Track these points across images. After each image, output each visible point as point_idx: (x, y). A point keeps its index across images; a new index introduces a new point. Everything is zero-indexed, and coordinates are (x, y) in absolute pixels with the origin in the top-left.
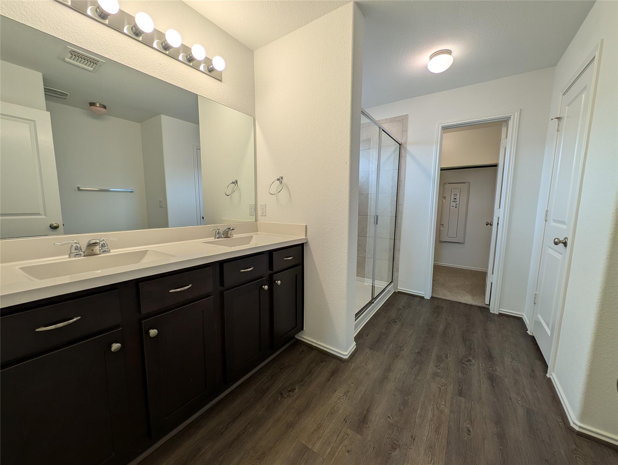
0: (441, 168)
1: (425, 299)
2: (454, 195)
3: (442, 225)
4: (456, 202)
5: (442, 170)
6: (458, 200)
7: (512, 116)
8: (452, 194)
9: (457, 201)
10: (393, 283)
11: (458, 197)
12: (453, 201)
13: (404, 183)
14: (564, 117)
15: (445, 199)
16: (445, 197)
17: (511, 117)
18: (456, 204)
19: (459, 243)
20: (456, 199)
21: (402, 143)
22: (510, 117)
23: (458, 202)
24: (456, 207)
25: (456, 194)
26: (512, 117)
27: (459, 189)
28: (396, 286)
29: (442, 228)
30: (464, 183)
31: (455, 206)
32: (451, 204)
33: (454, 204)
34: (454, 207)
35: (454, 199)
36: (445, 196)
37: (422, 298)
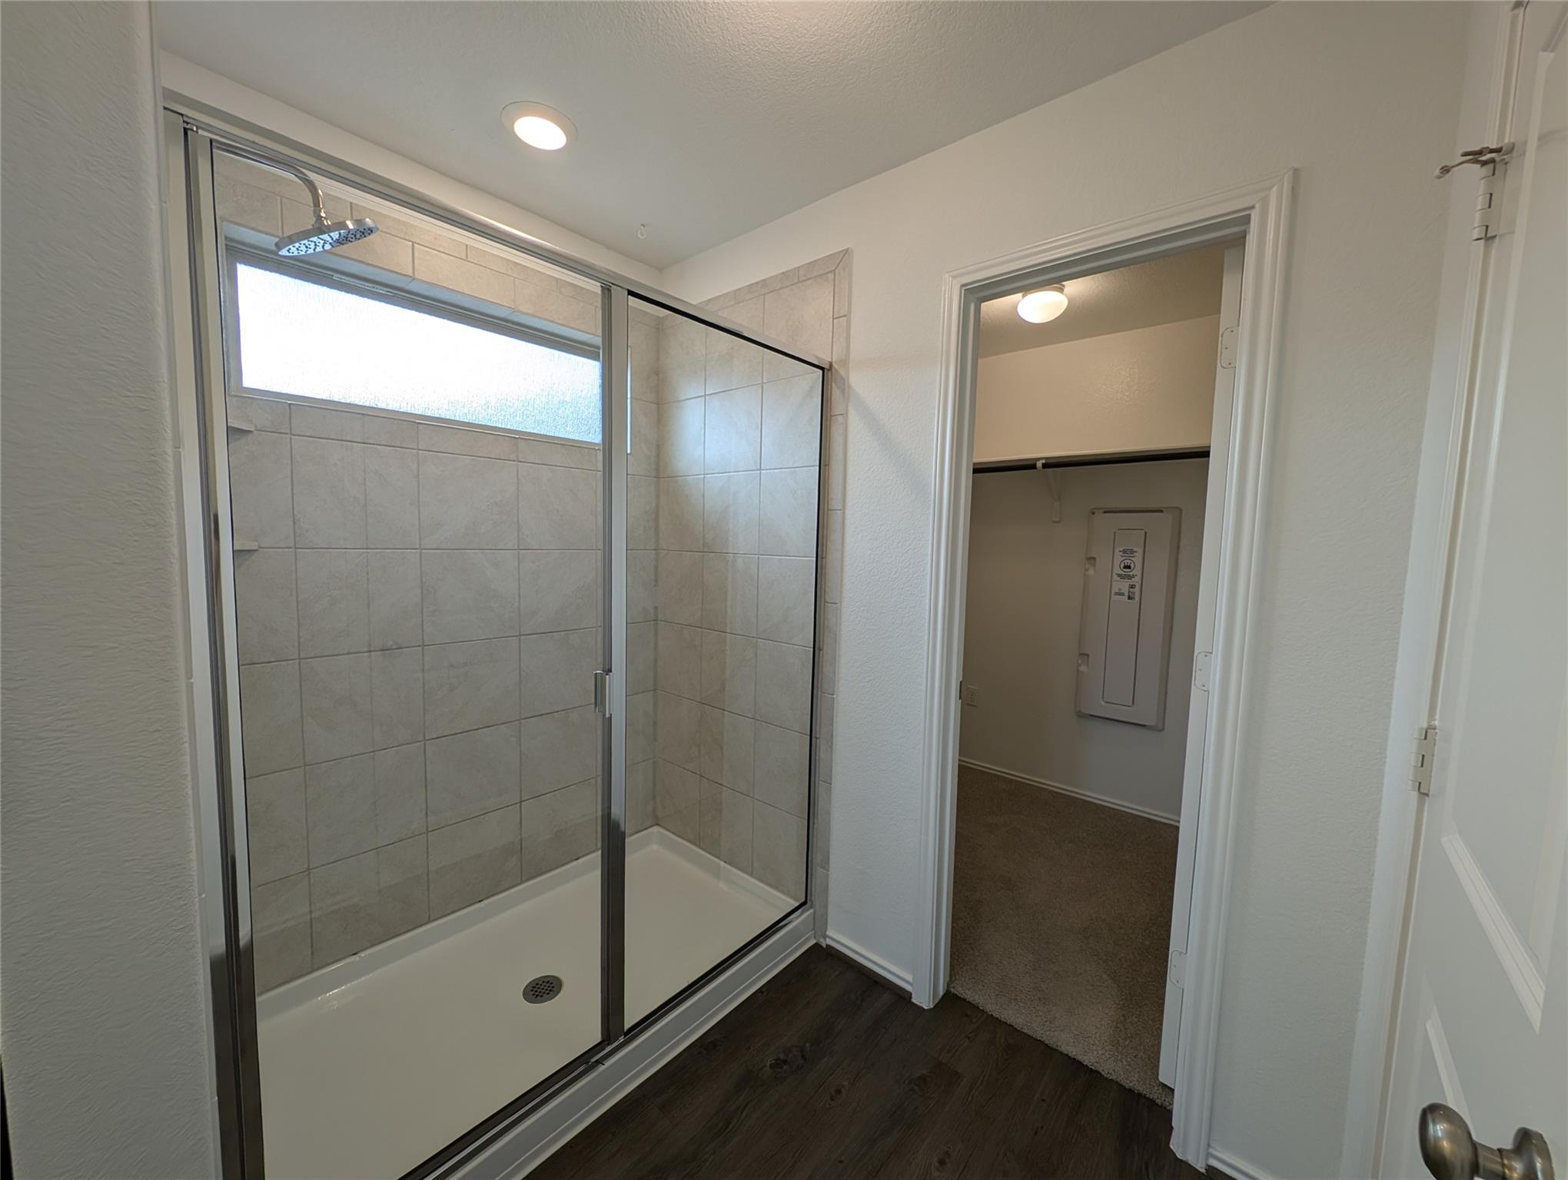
0: (974, 464)
1: (913, 1003)
2: (1125, 552)
3: (1086, 657)
4: (1130, 577)
5: (979, 470)
6: (1137, 571)
7: (1253, 207)
8: (1116, 551)
9: (1133, 576)
10: (811, 908)
11: (1137, 559)
12: (1119, 575)
13: (844, 518)
14: (1525, 143)
15: (1094, 565)
16: (1094, 559)
17: (1252, 217)
18: (1132, 587)
19: (1144, 726)
20: (1129, 567)
21: (831, 365)
22: (1247, 219)
23: (1137, 579)
24: (1129, 598)
25: (1132, 552)
26: (1255, 216)
27: (1143, 532)
28: (819, 924)
29: (1083, 668)
30: (1161, 511)
31: (1127, 594)
32: (1114, 584)
33: (1124, 586)
34: (1123, 594)
35: (1125, 567)
36: (1093, 556)
37: (902, 997)
